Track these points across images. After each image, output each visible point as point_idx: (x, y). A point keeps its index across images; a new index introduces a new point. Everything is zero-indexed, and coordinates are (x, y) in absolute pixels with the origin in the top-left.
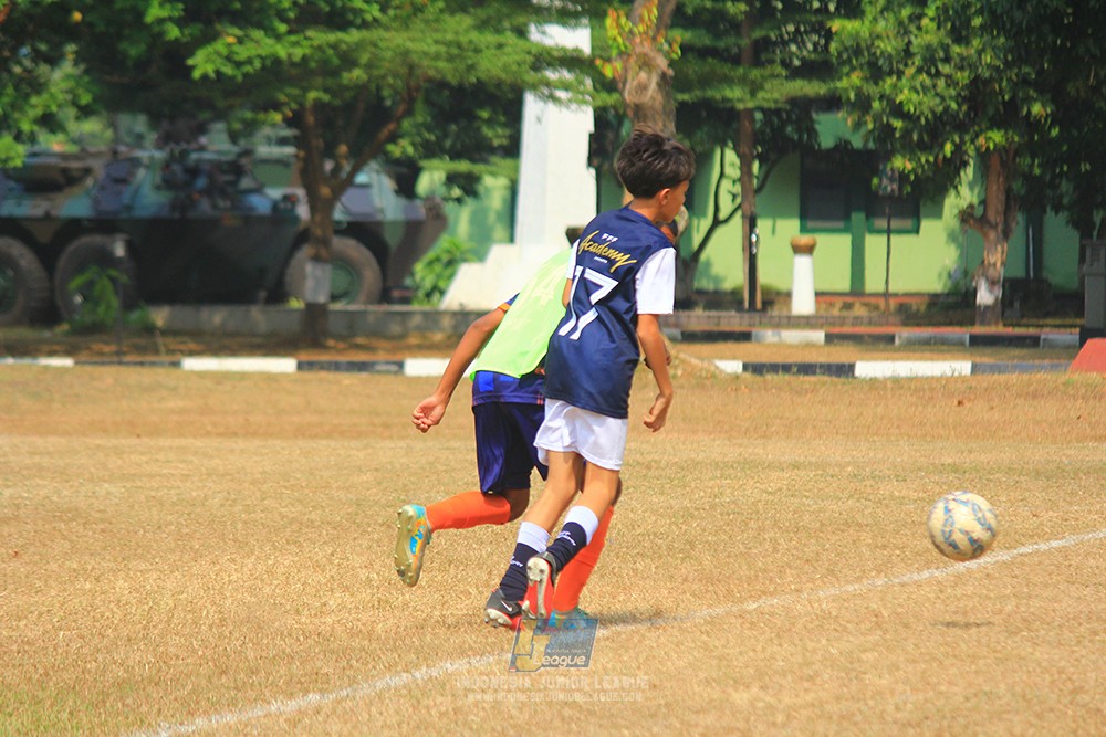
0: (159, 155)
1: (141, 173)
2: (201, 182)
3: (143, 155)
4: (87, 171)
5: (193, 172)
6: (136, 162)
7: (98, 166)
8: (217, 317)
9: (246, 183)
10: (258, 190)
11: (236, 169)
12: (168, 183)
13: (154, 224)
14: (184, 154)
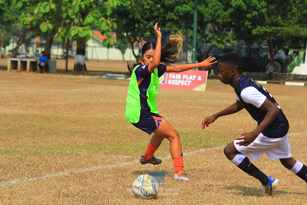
0: (246, 47)
1: (243, 50)
2: (253, 52)
3: (243, 47)
4: (234, 49)
5: (251, 50)
6: (242, 48)
7: (236, 48)
8: (254, 74)
9: (260, 52)
10: (262, 53)
11: (258, 49)
12: (247, 51)
13: (244, 59)
14: (250, 47)
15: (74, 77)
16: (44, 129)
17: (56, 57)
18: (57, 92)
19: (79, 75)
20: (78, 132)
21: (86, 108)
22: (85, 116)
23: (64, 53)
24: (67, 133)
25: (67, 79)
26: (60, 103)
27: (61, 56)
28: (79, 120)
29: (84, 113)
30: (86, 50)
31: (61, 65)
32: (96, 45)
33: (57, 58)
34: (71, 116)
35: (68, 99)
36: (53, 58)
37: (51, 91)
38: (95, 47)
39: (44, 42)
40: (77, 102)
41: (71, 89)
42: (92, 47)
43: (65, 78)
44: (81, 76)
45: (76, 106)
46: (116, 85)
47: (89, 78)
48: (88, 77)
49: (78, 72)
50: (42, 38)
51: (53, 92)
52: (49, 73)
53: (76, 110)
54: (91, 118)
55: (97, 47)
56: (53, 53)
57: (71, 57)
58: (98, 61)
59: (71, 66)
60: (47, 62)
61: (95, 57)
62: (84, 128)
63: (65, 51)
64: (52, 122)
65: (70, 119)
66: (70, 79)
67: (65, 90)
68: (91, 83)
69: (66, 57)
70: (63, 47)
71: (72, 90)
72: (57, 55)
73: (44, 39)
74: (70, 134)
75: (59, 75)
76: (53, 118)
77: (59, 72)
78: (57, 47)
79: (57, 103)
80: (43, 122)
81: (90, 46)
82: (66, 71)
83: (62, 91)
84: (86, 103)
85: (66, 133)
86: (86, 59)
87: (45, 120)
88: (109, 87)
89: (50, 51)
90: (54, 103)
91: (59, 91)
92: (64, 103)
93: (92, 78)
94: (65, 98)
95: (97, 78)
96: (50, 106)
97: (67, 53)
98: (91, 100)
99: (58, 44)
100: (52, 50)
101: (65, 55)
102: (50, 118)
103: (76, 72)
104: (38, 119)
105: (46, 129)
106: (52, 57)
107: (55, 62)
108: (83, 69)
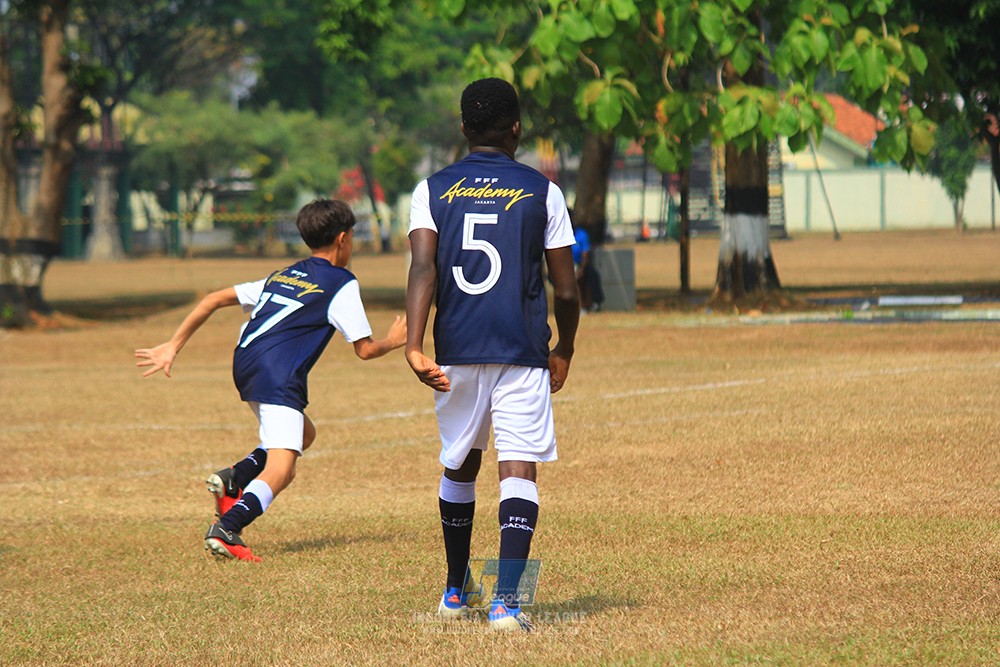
15: (720, 320)
16: (571, 580)
17: (634, 231)
18: (637, 399)
19: (744, 310)
20: (736, 587)
21: (776, 466)
22: (768, 504)
23: (673, 209)
24: (681, 593)
25: (689, 331)
26: (651, 451)
27: (659, 225)
28: (741, 528)
29: (765, 491)
30: (773, 189)
31: (656, 267)
32: (824, 162)
33: (642, 239)
34: (702, 508)
35: (691, 427)
36: (623, 240)
37: (610, 396)
38: (819, 171)
39: (573, 164)
40: (732, 441)
41: (705, 382)
42: (807, 173)
43: (675, 329)
44: (754, 317)
45: (728, 462)
46: (922, 347)
47: (792, 322)
48: (787, 318)
49: (736, 295)
50: (566, 148)
51: (620, 401)
52: (599, 310)
53: (729, 481)
54: (798, 515)
55: (829, 171)
56: (619, 212)
57: (708, 228)
58: (837, 235)
59: (705, 271)
60: (590, 255)
61: (821, 222)
62: (763, 560)
63: (678, 199)
64: (610, 543)
65: (699, 523)
66: (698, 330)
67: (676, 389)
68: (800, 346)
69: (681, 230)
70: (665, 183)
71: (710, 386)
72: (640, 223)
73: (574, 152)
74: (694, 596)
75: (649, 319)
76: (617, 522)
77: (651, 300)
78: (638, 183)
79: (638, 451)
80: (569, 547)
81: (796, 171)
82: (684, 297)
83: (663, 390)
84: (775, 444)
85: (675, 595)
86: (780, 233)
87: (580, 535)
88: (888, 358)
89: (603, 204)
90: (624, 451)
91: (649, 391)
92: (669, 451)
93: (807, 321)
94: (677, 425)
95: (831, 320)
96: (604, 466)
97: (683, 208)
98: (801, 428)
99: (643, 171)
100: (611, 201)
101: (678, 218)
102: (600, 523)
103: (728, 297)
104: (546, 533)
105: (582, 579)
106: (616, 232)
107: (627, 258)
108: (763, 279)
